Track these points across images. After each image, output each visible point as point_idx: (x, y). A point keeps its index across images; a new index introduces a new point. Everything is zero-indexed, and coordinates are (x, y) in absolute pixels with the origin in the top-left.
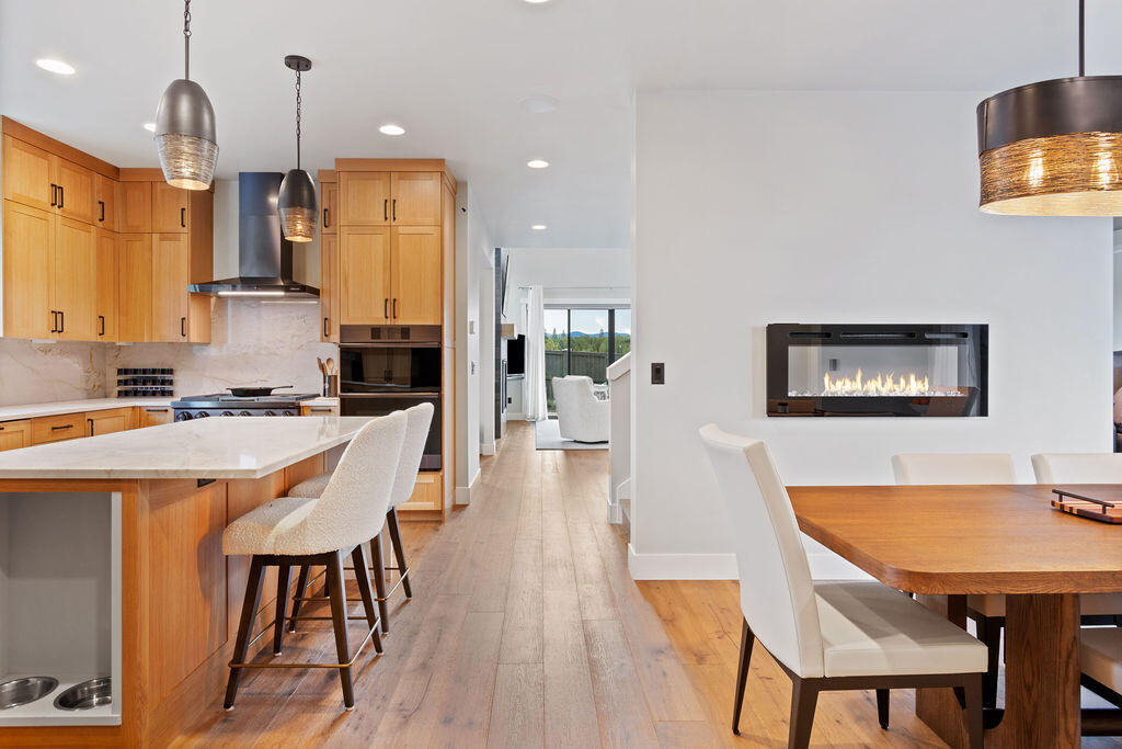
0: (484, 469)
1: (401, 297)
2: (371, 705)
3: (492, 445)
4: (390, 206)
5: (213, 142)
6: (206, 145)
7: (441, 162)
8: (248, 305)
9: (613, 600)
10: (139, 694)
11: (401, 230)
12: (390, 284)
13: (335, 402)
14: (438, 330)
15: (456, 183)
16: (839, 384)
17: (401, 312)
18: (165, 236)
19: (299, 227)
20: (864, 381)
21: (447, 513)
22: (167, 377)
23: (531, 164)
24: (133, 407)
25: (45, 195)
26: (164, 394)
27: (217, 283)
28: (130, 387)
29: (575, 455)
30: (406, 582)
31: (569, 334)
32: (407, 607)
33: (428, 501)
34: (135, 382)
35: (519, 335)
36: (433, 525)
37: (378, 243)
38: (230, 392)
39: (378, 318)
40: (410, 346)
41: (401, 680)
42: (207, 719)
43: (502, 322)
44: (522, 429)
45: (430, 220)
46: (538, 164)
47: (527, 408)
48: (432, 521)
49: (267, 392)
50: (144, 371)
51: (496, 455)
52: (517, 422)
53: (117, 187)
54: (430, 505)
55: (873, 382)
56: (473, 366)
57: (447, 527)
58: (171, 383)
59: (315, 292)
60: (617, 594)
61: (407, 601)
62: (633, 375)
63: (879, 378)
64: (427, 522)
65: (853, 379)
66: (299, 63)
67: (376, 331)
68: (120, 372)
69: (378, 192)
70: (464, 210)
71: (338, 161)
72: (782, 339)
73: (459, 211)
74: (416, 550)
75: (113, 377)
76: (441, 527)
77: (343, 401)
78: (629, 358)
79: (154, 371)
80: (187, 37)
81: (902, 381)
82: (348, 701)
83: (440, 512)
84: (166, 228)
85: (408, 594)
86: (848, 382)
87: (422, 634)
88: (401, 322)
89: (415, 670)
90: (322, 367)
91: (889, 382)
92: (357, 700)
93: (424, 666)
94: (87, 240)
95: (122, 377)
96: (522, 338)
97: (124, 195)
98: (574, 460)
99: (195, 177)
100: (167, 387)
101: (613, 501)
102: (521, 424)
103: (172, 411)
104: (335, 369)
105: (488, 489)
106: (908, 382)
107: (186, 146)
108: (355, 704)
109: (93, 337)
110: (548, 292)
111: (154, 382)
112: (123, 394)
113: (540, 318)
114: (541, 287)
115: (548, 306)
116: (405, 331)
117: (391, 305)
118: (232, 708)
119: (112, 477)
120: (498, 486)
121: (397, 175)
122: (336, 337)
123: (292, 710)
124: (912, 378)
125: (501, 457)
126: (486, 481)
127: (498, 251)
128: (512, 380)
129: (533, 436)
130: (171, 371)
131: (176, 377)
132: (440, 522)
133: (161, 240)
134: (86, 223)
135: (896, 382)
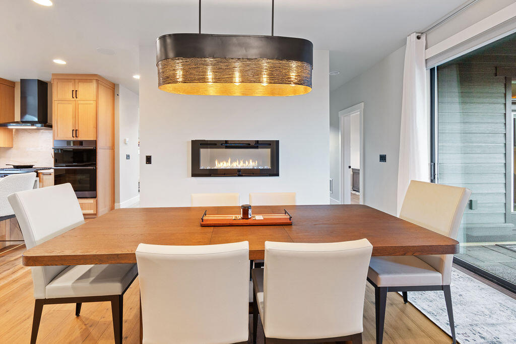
1: (79, 129)
4: (75, 93)
8: (29, 132)
11: (80, 102)
12: (75, 124)
13: (52, 171)
14: (95, 142)
15: (113, 84)
16: (221, 163)
17: (79, 134)
20: (231, 163)
33: (91, 210)
37: (70, 108)
38: (13, 167)
39: (69, 137)
40: (83, 148)
45: (92, 99)
46: (137, 77)
54: (92, 212)
55: (235, 163)
56: (128, 156)
59: (52, 127)
63: (238, 161)
65: (227, 162)
67: (69, 142)
69: (70, 88)
70: (118, 95)
72: (198, 146)
73: (116, 95)
77: (55, 170)
81: (247, 162)
83: (96, 214)
86: (225, 163)
88: (79, 139)
91: (242, 162)
106: (249, 163)
116: (81, 143)
117: (75, 132)
121: (78, 81)
124: (251, 161)
135: (244, 162)
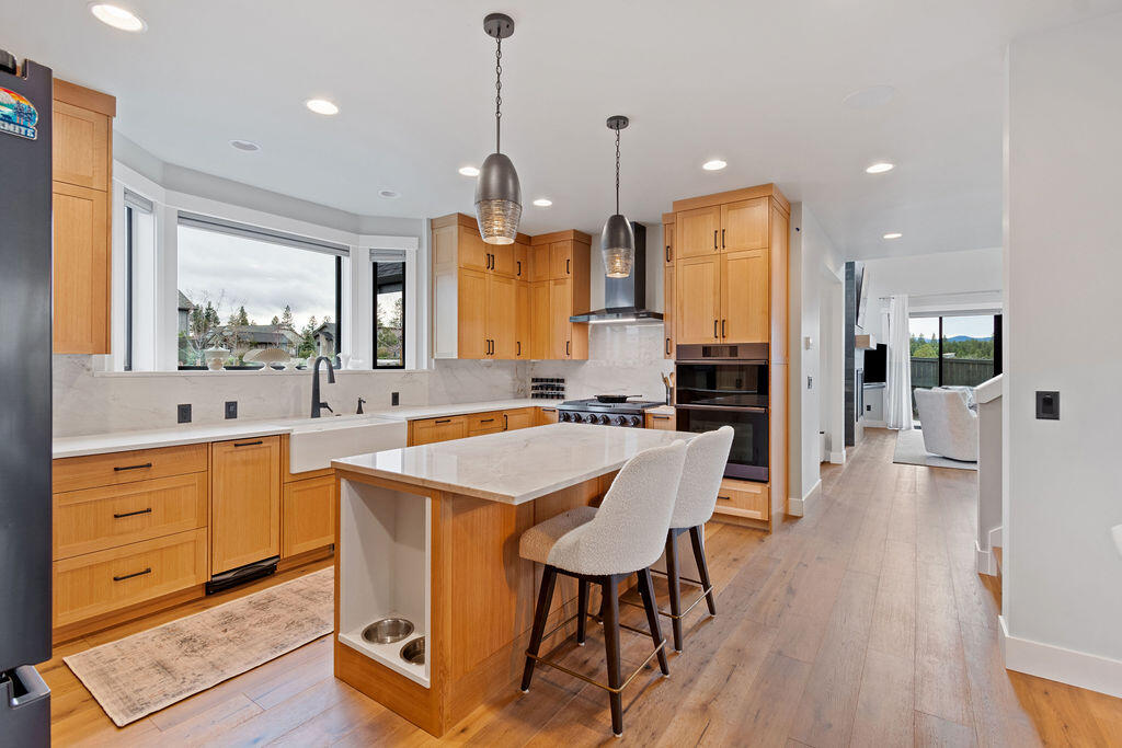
0: (826, 481)
1: (730, 318)
2: (638, 740)
3: (840, 455)
4: (720, 235)
5: (516, 202)
6: (511, 205)
7: (769, 186)
9: (967, 692)
10: (442, 668)
11: (730, 256)
12: (720, 304)
13: (671, 411)
14: (766, 347)
15: (789, 204)
17: (730, 330)
18: (558, 281)
19: (618, 264)
21: (775, 522)
22: (561, 384)
23: (871, 170)
24: (536, 407)
25: (483, 262)
26: (558, 397)
27: (593, 313)
28: (539, 391)
29: (943, 474)
30: (709, 598)
31: (941, 339)
32: (708, 625)
33: (754, 508)
34: (542, 387)
35: (878, 345)
36: (759, 534)
37: (710, 270)
39: (708, 337)
40: (738, 363)
41: (676, 718)
42: (506, 696)
43: (857, 332)
44: (881, 437)
45: (759, 243)
46: (879, 168)
47: (888, 416)
48: (760, 530)
49: (622, 400)
50: (547, 380)
51: (845, 466)
52: (878, 429)
53: (530, 249)
54: (757, 515)
56: (810, 380)
57: (774, 539)
58: (563, 389)
59: (660, 316)
60: (974, 684)
61: (710, 618)
62: (1005, 401)
64: (755, 529)
66: (618, 122)
67: (707, 350)
68: (533, 380)
69: (709, 225)
70: (798, 229)
71: (676, 204)
73: (793, 231)
74: (735, 560)
75: (530, 384)
76: (767, 538)
77: (679, 412)
78: (1001, 380)
79: (552, 380)
80: (499, 118)
82: (617, 728)
83: (767, 523)
84: (559, 276)
85: (712, 611)
87: (713, 664)
88: (730, 341)
89: (694, 711)
90: (665, 380)
92: (628, 727)
93: (704, 708)
94: (509, 290)
95: (534, 384)
96: (882, 348)
97: (534, 255)
98: (939, 480)
99: (502, 233)
100: (561, 392)
101: (983, 546)
102: (879, 431)
103: (557, 413)
104: (673, 382)
105: (825, 501)
107: (496, 210)
108: (624, 732)
109: (513, 356)
110: (913, 301)
111: (553, 388)
112: (535, 396)
113: (906, 325)
114: (907, 296)
115: (913, 315)
116: (734, 349)
117: (721, 325)
118: (527, 691)
119: (426, 485)
120: (839, 500)
121: (726, 206)
122: (674, 354)
123: (572, 714)
125: (851, 467)
126: (828, 493)
127: (850, 266)
128: (870, 389)
129: (891, 447)
130: (563, 381)
131: (567, 385)
132: (767, 532)
133: (555, 284)
134: (509, 278)
